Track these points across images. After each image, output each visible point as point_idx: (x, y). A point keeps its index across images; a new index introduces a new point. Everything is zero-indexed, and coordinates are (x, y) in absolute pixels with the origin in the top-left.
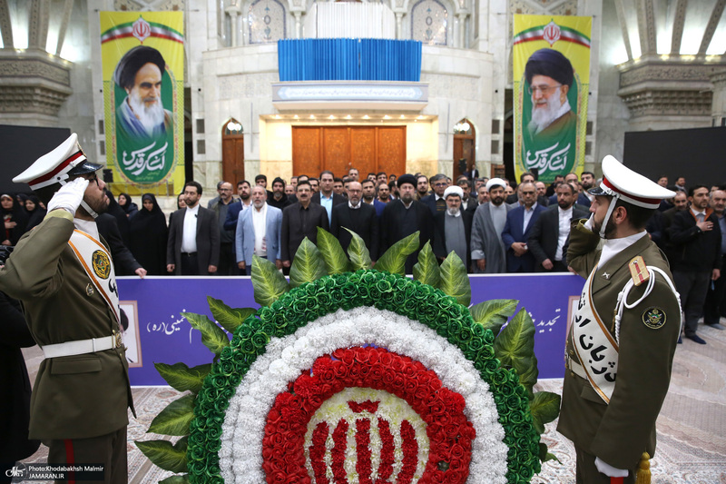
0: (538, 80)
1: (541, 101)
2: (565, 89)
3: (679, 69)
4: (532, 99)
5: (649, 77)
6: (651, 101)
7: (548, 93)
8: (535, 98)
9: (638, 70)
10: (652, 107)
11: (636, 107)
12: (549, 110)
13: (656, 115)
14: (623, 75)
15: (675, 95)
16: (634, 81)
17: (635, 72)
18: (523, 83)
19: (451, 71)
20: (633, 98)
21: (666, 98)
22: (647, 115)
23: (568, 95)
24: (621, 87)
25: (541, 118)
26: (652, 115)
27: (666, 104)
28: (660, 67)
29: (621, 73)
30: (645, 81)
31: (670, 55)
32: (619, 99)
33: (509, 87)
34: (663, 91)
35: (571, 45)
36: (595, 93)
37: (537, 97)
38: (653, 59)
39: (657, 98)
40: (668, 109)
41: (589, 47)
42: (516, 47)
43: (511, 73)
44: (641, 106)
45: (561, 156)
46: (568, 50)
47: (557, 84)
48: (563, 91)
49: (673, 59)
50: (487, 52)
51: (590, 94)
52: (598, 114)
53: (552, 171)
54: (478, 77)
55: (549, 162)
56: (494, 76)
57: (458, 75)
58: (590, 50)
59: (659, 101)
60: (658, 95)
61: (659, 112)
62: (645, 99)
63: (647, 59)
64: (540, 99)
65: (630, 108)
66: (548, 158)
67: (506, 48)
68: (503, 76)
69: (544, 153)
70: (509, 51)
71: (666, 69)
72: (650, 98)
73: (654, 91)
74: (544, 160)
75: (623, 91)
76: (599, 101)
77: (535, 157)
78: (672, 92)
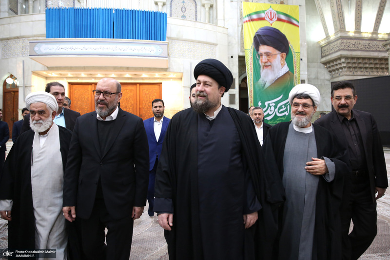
0: (264, 49)
1: (267, 64)
2: (284, 55)
3: (361, 42)
4: (260, 63)
5: (342, 48)
6: (345, 65)
7: (271, 59)
8: (262, 62)
9: (334, 44)
10: (346, 69)
11: (334, 71)
12: (273, 70)
13: (349, 75)
14: (323, 49)
15: (360, 61)
16: (331, 52)
17: (332, 45)
18: (252, 51)
19: (193, 38)
20: (331, 64)
21: (355, 63)
22: (342, 76)
23: (286, 59)
24: (322, 57)
25: (268, 77)
26: (346, 75)
27: (355, 68)
28: (349, 41)
29: (322, 47)
30: (339, 50)
31: (355, 32)
32: (322, 65)
33: (241, 54)
34: (353, 58)
35: (285, 24)
36: (305, 59)
37: (264, 61)
38: (343, 35)
39: (349, 63)
40: (356, 71)
41: (298, 26)
42: (245, 25)
43: (242, 44)
44: (337, 69)
45: (285, 105)
46: (283, 28)
47: (277, 52)
48: (282, 57)
49: (357, 35)
50: (224, 27)
51: (301, 59)
52: (308, 75)
53: (279, 117)
54: (216, 45)
55: (277, 110)
56: (229, 45)
57: (199, 42)
58: (299, 29)
59: (350, 65)
60: (349, 61)
61: (351, 73)
62: (340, 64)
63: (339, 35)
64: (266, 62)
65: (330, 72)
66: (275, 107)
67: (238, 26)
68: (237, 45)
69: (272, 102)
70: (240, 28)
71: (353, 42)
72: (343, 62)
73: (347, 58)
74: (273, 108)
75: (324, 59)
76: (308, 66)
77: (265, 106)
78: (358, 58)
